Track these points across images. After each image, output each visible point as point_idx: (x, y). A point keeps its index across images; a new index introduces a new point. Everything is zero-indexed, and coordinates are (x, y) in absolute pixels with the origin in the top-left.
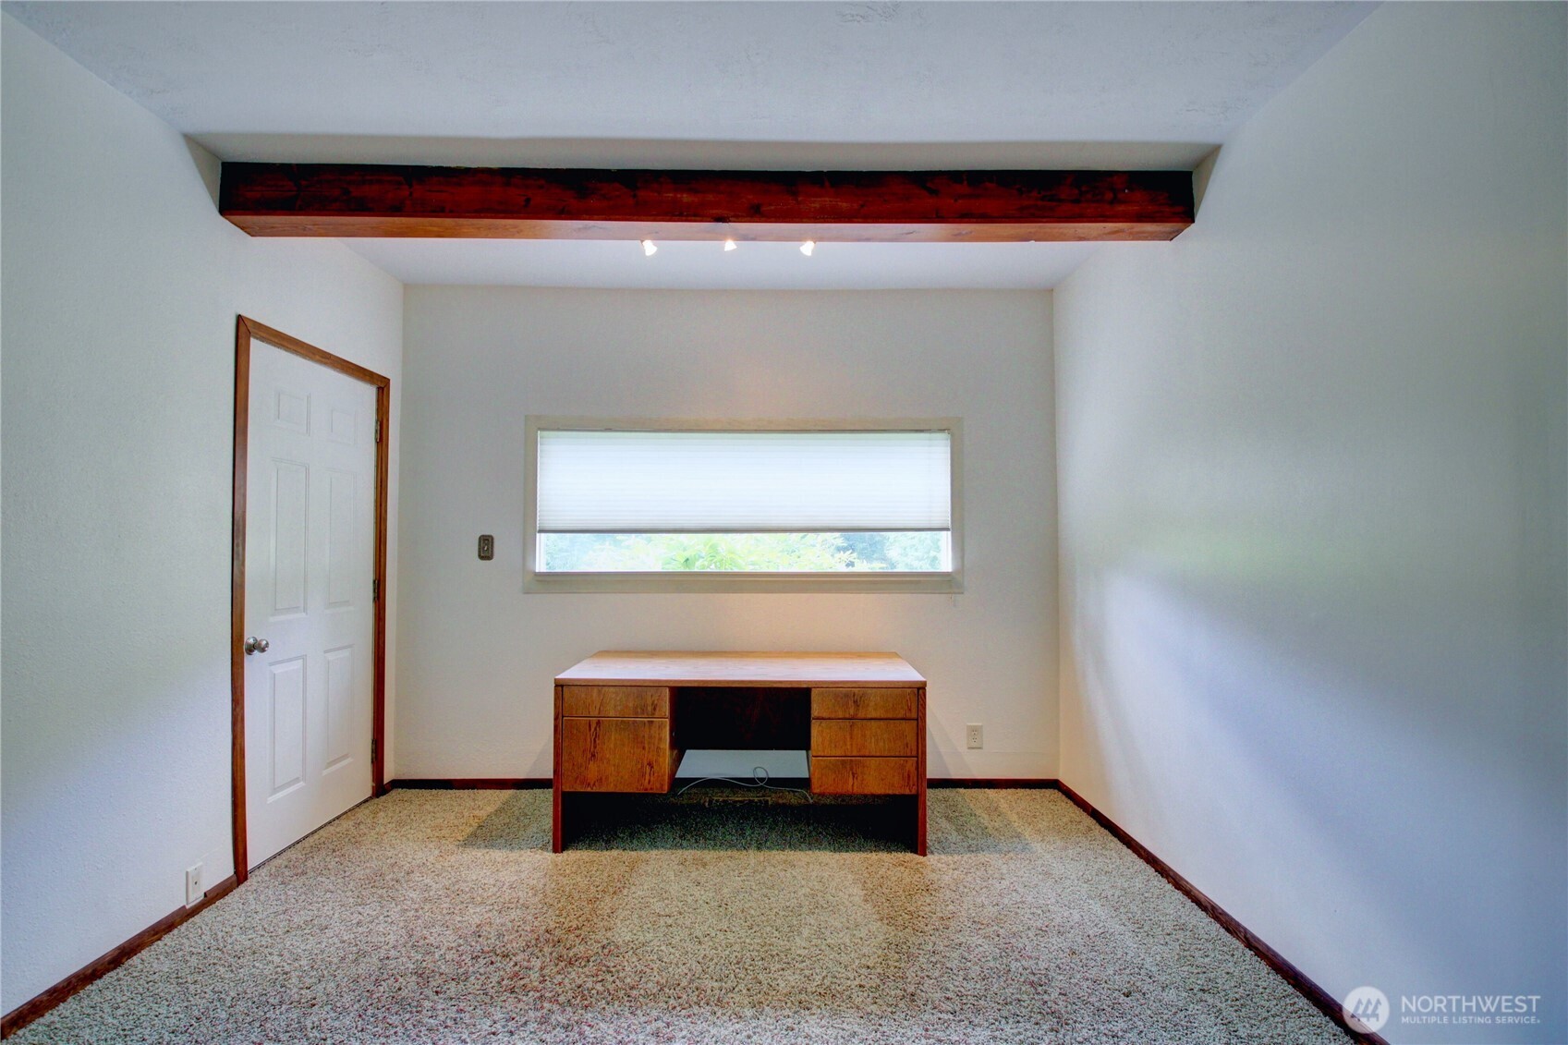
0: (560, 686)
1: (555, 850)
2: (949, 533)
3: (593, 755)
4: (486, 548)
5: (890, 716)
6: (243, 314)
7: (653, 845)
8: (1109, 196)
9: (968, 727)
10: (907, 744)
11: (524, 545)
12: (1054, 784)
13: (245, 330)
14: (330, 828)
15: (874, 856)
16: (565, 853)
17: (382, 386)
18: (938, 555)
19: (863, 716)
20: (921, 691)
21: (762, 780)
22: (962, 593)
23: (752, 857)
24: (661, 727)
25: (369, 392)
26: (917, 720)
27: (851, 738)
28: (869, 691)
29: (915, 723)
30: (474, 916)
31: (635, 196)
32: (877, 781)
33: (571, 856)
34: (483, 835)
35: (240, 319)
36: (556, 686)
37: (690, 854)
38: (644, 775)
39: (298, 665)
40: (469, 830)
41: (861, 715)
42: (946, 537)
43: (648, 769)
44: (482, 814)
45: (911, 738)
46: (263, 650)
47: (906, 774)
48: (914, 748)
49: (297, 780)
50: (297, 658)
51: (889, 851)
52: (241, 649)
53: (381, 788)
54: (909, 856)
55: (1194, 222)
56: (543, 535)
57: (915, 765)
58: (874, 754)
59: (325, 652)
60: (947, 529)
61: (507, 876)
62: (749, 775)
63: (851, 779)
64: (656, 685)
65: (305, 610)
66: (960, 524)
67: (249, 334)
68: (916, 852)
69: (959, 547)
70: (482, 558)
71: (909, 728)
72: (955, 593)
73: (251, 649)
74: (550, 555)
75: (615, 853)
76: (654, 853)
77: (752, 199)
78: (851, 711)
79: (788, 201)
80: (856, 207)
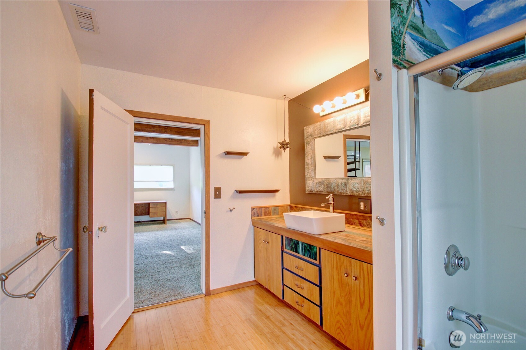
2: (173, 182)
5: (161, 207)
9: (176, 211)
12: (189, 218)
18: (171, 185)
20: (166, 203)
22: (176, 191)
26: (165, 207)
27: (156, 210)
28: (158, 203)
32: (159, 215)
45: (164, 209)
57: (165, 213)
58: (159, 212)
62: (139, 221)
63: (156, 216)
66: (174, 180)
68: (165, 224)
69: (175, 184)
72: (174, 191)
77: (142, 140)
78: (156, 206)
79: (147, 141)
80: (156, 142)
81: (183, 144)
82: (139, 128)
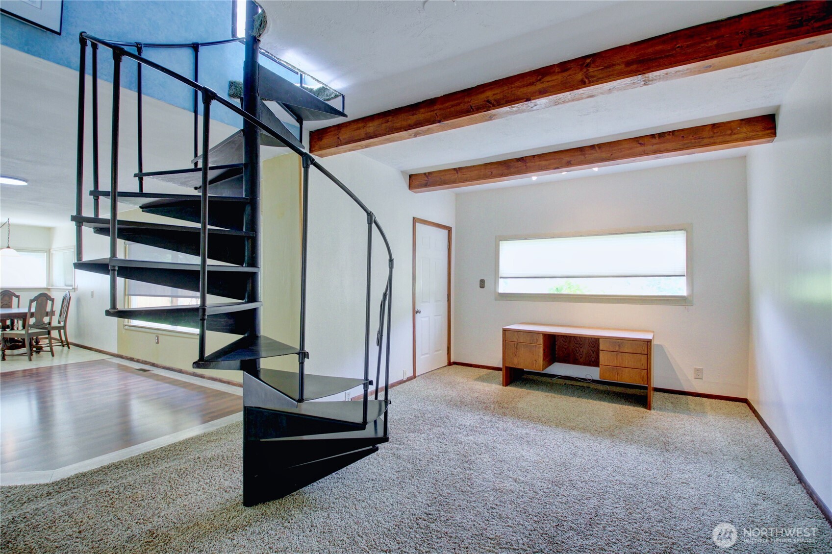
0: (505, 330)
1: (503, 386)
2: (685, 278)
3: (516, 355)
4: (482, 284)
5: (635, 352)
6: (414, 216)
7: (538, 390)
8: (729, 132)
9: (695, 368)
10: (642, 364)
11: (495, 283)
12: (745, 401)
13: (415, 220)
14: (436, 371)
15: (626, 407)
16: (506, 387)
17: (449, 230)
18: (680, 287)
19: (622, 351)
20: (649, 343)
21: (589, 380)
22: (692, 306)
23: (574, 399)
24: (539, 347)
25: (446, 232)
26: (647, 355)
27: (617, 359)
28: (625, 341)
29: (646, 356)
30: (476, 395)
31: (526, 165)
32: (627, 378)
33: (508, 388)
34: (481, 379)
35: (414, 218)
36: (503, 330)
37: (550, 394)
38: (533, 364)
39: (427, 319)
40: (476, 377)
41: (621, 350)
42: (683, 280)
43: (535, 362)
44: (481, 374)
45: (644, 362)
46: (420, 313)
47: (642, 376)
48: (646, 365)
49: (427, 354)
50: (427, 317)
51: (634, 406)
52: (415, 312)
53: (450, 364)
54: (643, 409)
55: (776, 136)
56: (502, 279)
57: (646, 373)
58: (627, 366)
59: (435, 316)
60: (684, 276)
61: (487, 389)
62: (584, 377)
63: (617, 375)
64: (538, 333)
65: (429, 302)
66: (690, 273)
67: (416, 222)
68: (647, 409)
69: (691, 283)
70: (481, 287)
71: (644, 358)
72: (687, 305)
73: (417, 312)
74: (504, 287)
75: (523, 389)
76: (537, 392)
77: (568, 159)
78: (617, 349)
79: (581, 158)
80: (609, 155)
81: (706, 141)
82: (498, 97)
